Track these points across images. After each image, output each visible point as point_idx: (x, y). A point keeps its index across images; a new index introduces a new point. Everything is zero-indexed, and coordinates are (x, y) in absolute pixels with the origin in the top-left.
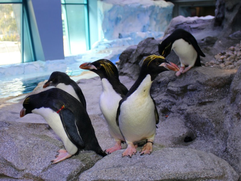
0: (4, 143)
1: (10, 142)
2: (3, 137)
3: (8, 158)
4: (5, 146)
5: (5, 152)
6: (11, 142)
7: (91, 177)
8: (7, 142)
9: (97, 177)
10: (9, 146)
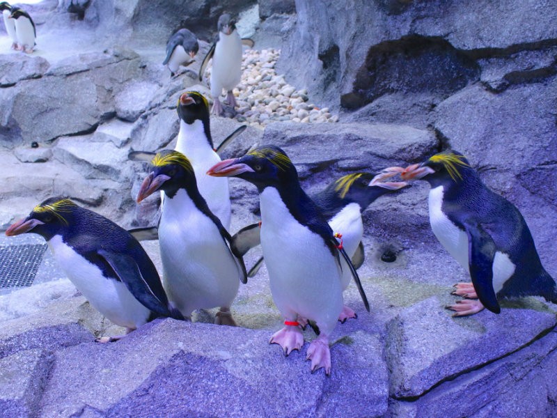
0: (198, 382)
1: (216, 375)
2: (191, 370)
3: (232, 413)
4: (207, 388)
5: (213, 403)
6: (218, 373)
7: (430, 378)
8: (207, 376)
9: (440, 374)
10: (217, 386)
